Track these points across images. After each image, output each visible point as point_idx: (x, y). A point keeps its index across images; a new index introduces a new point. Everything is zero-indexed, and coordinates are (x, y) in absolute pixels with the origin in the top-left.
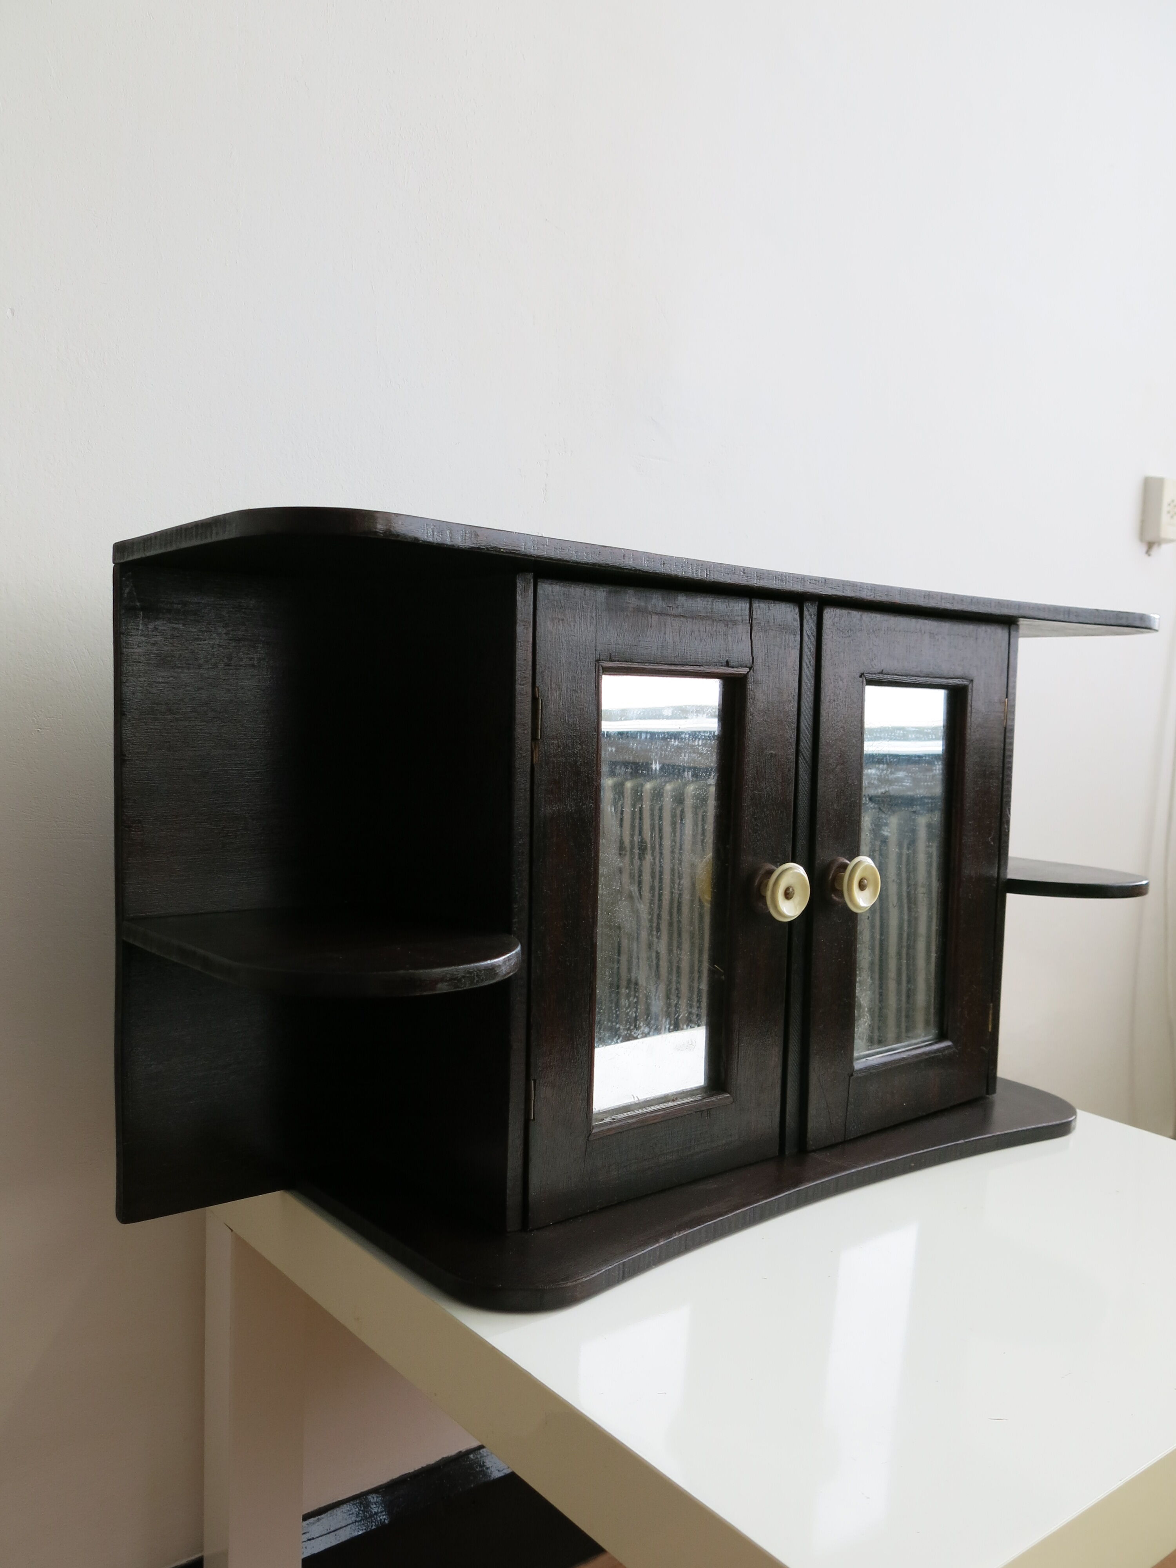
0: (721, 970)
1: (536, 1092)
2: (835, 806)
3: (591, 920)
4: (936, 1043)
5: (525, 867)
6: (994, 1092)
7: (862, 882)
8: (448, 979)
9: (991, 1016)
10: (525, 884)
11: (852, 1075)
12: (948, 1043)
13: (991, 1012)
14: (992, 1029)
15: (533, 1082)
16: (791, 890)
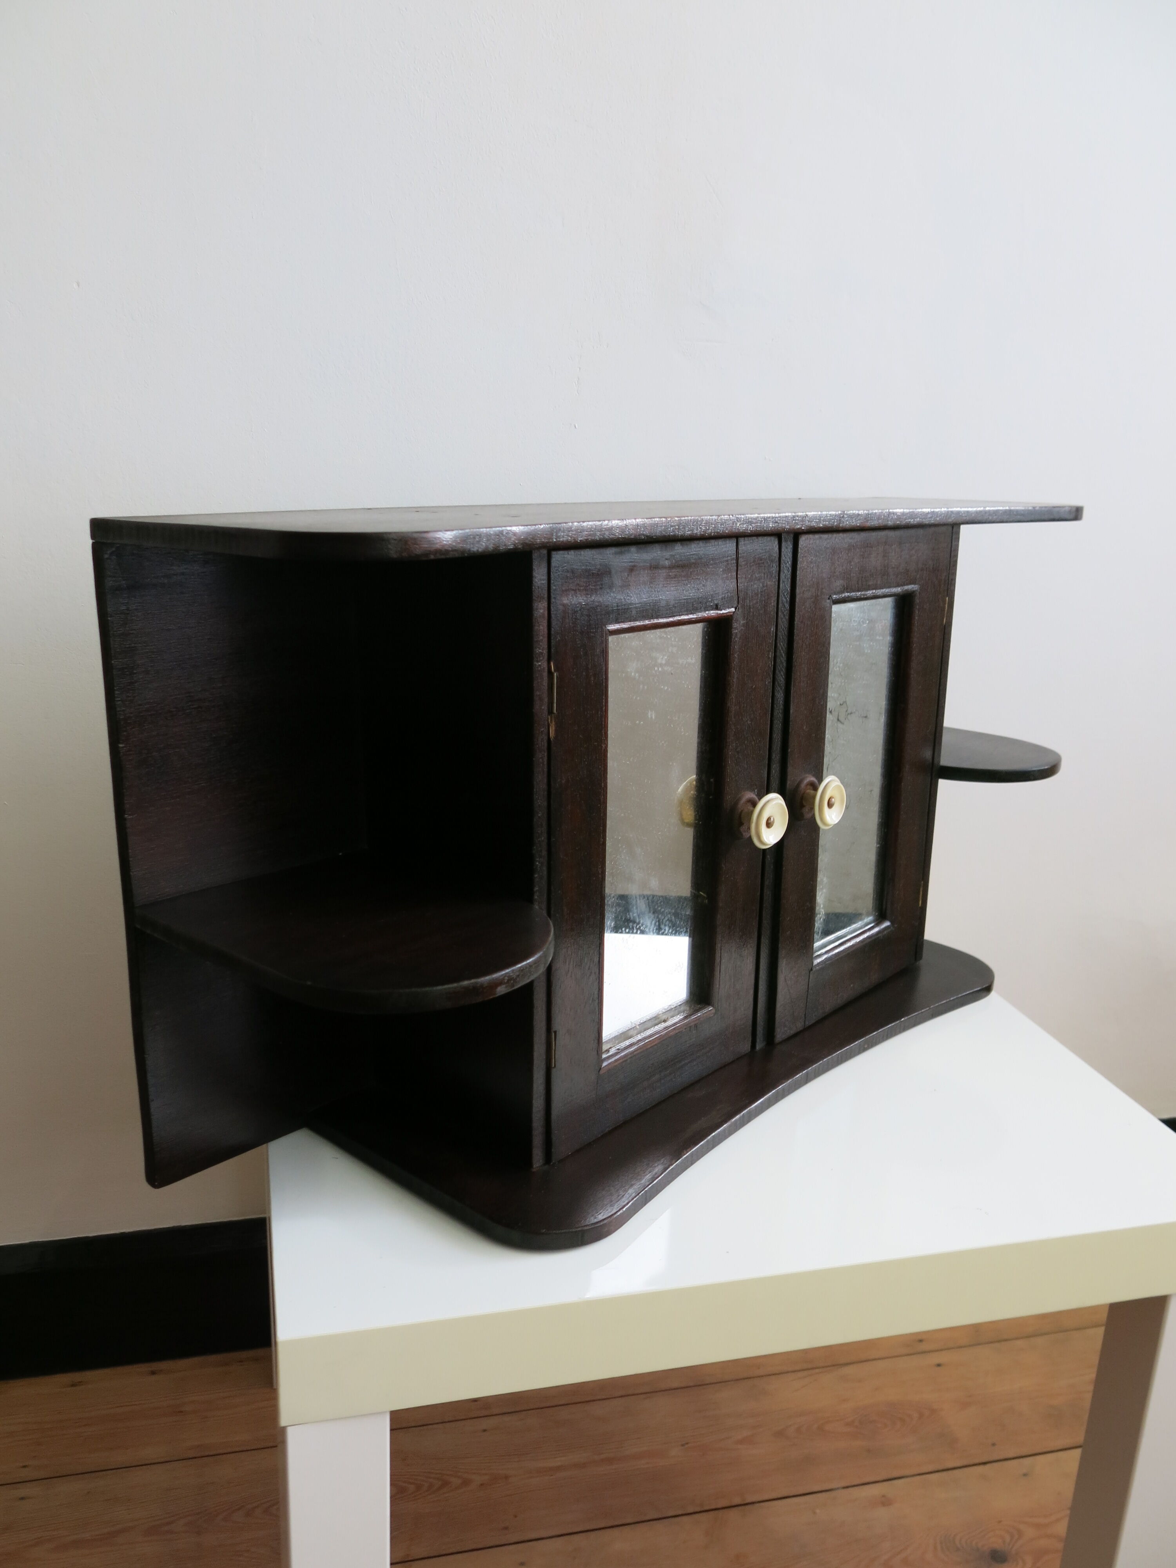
0: (704, 895)
1: (557, 1042)
2: (805, 727)
3: (600, 876)
4: (877, 925)
5: (544, 838)
6: (921, 958)
7: (831, 801)
8: (506, 981)
9: (921, 893)
10: (544, 853)
11: (812, 970)
12: (887, 924)
13: (921, 889)
14: (922, 903)
15: (553, 1034)
16: (772, 819)
